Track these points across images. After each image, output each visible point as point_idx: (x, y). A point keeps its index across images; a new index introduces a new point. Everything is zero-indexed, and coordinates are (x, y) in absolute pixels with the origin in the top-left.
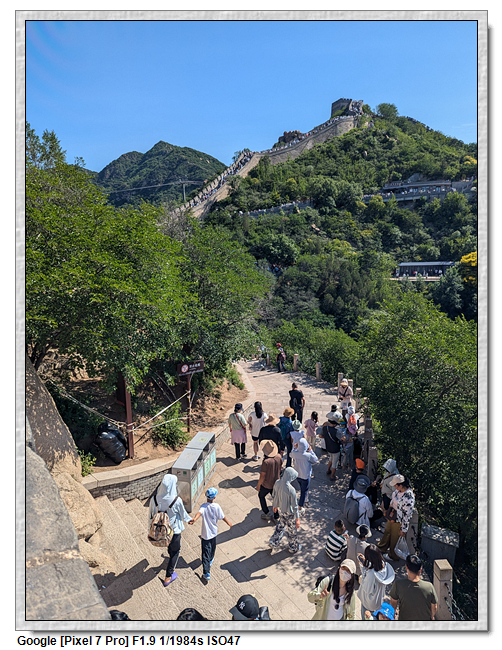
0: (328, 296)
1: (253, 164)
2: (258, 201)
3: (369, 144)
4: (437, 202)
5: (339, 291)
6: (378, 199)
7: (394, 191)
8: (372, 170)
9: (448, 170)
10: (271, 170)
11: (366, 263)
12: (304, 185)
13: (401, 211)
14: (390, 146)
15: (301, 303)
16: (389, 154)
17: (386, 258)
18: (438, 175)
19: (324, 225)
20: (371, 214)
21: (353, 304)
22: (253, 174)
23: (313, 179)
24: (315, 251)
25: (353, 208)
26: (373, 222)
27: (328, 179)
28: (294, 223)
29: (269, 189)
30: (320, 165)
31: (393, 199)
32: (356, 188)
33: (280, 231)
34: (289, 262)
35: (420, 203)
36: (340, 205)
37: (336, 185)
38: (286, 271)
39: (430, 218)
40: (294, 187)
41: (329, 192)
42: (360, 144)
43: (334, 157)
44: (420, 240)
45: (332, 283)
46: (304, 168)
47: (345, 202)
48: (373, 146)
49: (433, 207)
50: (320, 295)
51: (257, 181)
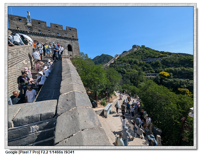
0: (132, 80)
2: (119, 63)
3: (140, 52)
4: (154, 62)
5: (134, 79)
6: (142, 62)
9: (156, 56)
11: (140, 74)
12: (127, 60)
13: (146, 64)
14: (144, 52)
15: (127, 81)
16: (144, 54)
17: (144, 73)
18: (154, 57)
19: (131, 67)
20: (140, 65)
21: (137, 81)
22: (118, 58)
23: (129, 59)
24: (130, 71)
27: (132, 59)
28: (125, 66)
29: (121, 61)
32: (137, 60)
33: (123, 68)
34: (124, 73)
35: (150, 63)
36: (134, 63)
38: (124, 75)
39: (152, 65)
41: (132, 61)
42: (138, 52)
44: (151, 69)
45: (133, 77)
49: (153, 63)
50: (130, 79)
51: (119, 59)
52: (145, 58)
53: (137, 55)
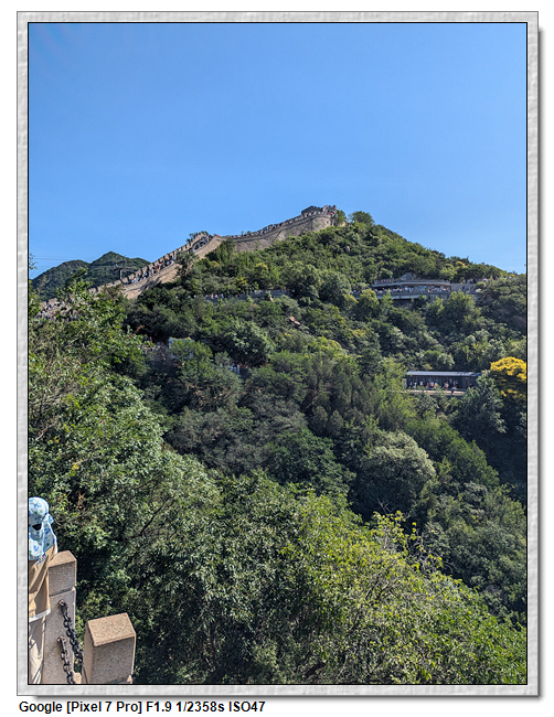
0: (320, 409)
2: (217, 286)
3: (351, 239)
4: (439, 302)
7: (386, 288)
8: (359, 266)
10: (235, 254)
11: (367, 366)
14: (375, 243)
16: (375, 251)
17: (389, 362)
18: (435, 275)
19: (306, 318)
20: (362, 311)
22: (212, 256)
24: (296, 349)
25: (340, 303)
26: (366, 321)
27: (309, 265)
28: (267, 312)
29: (232, 273)
30: (295, 256)
31: (388, 297)
33: (249, 319)
34: (258, 361)
35: (418, 304)
36: (324, 298)
37: (321, 274)
39: (433, 320)
40: (264, 275)
41: (310, 280)
42: (341, 240)
43: (312, 249)
44: (425, 345)
45: (323, 392)
46: (276, 258)
47: (330, 294)
48: (356, 242)
49: (437, 308)
51: (217, 265)
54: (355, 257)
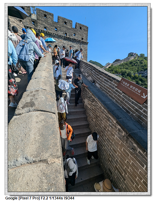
1: (110, 66)
3: (137, 63)
6: (137, 75)
7: (141, 73)
8: (137, 68)
10: (113, 67)
12: (120, 70)
13: (142, 78)
14: (142, 63)
16: (141, 65)
20: (134, 78)
22: (109, 68)
23: (122, 70)
25: (130, 76)
26: (135, 80)
27: (126, 70)
29: (112, 71)
30: (124, 67)
31: (141, 75)
32: (132, 72)
36: (127, 75)
37: (128, 71)
40: (118, 71)
41: (126, 72)
42: (134, 63)
43: (128, 65)
46: (120, 67)
47: (129, 75)
48: (138, 63)
52: (142, 71)
53: (133, 66)
54: (136, 67)
